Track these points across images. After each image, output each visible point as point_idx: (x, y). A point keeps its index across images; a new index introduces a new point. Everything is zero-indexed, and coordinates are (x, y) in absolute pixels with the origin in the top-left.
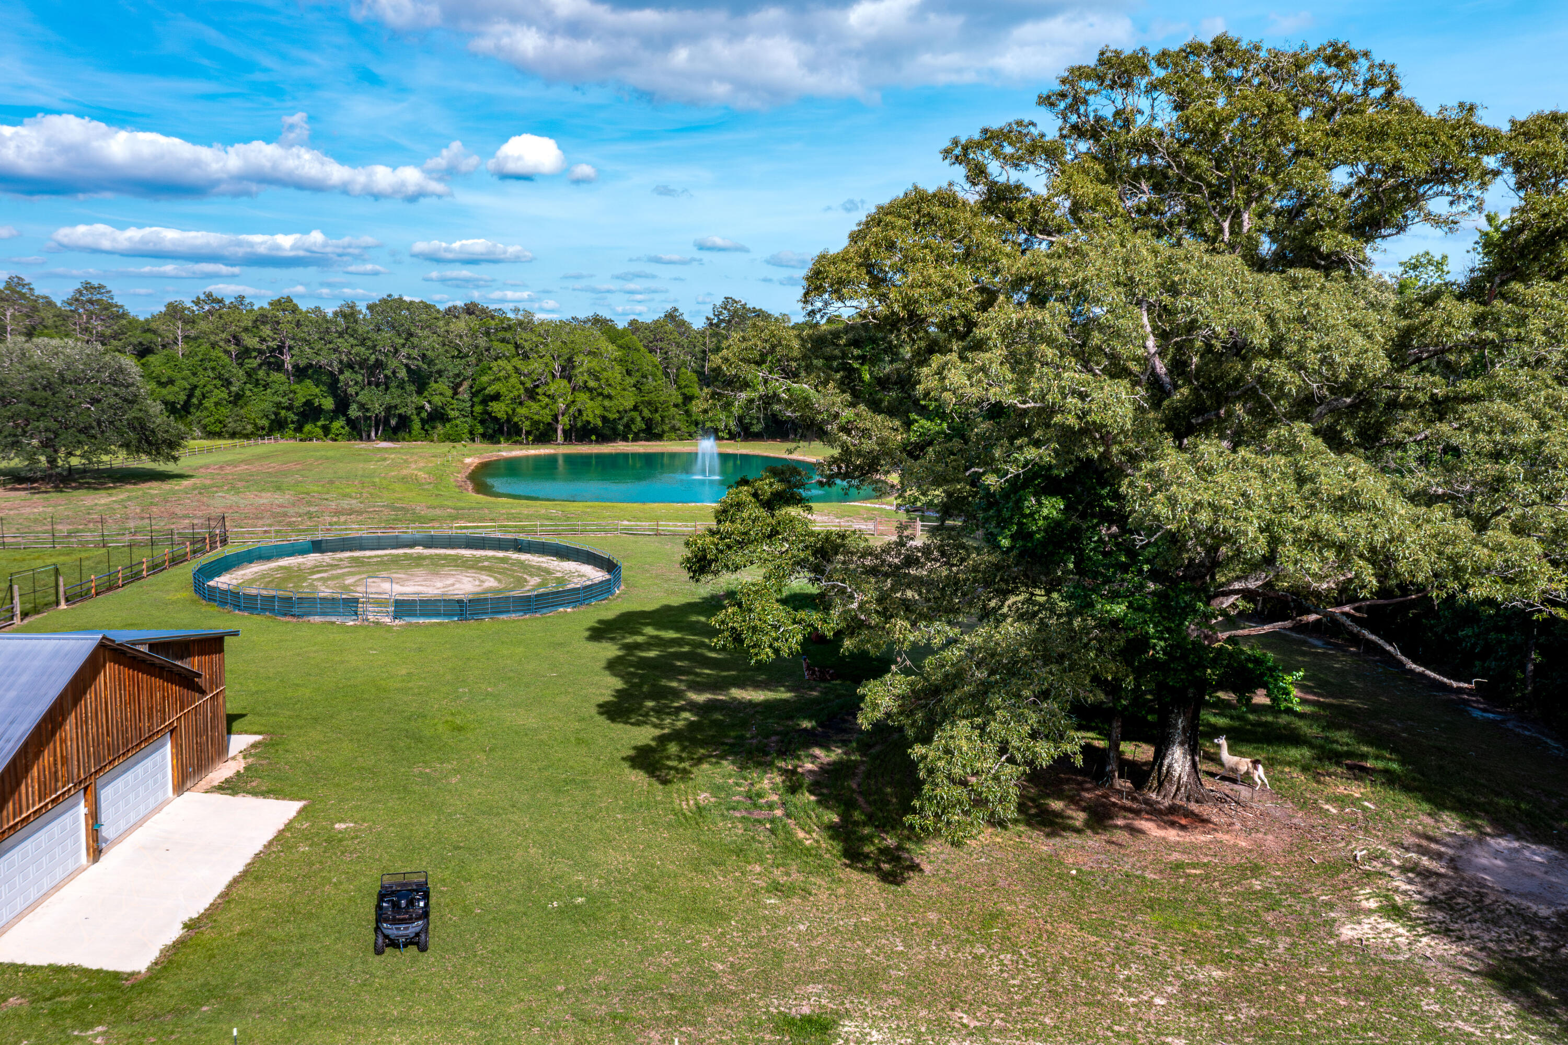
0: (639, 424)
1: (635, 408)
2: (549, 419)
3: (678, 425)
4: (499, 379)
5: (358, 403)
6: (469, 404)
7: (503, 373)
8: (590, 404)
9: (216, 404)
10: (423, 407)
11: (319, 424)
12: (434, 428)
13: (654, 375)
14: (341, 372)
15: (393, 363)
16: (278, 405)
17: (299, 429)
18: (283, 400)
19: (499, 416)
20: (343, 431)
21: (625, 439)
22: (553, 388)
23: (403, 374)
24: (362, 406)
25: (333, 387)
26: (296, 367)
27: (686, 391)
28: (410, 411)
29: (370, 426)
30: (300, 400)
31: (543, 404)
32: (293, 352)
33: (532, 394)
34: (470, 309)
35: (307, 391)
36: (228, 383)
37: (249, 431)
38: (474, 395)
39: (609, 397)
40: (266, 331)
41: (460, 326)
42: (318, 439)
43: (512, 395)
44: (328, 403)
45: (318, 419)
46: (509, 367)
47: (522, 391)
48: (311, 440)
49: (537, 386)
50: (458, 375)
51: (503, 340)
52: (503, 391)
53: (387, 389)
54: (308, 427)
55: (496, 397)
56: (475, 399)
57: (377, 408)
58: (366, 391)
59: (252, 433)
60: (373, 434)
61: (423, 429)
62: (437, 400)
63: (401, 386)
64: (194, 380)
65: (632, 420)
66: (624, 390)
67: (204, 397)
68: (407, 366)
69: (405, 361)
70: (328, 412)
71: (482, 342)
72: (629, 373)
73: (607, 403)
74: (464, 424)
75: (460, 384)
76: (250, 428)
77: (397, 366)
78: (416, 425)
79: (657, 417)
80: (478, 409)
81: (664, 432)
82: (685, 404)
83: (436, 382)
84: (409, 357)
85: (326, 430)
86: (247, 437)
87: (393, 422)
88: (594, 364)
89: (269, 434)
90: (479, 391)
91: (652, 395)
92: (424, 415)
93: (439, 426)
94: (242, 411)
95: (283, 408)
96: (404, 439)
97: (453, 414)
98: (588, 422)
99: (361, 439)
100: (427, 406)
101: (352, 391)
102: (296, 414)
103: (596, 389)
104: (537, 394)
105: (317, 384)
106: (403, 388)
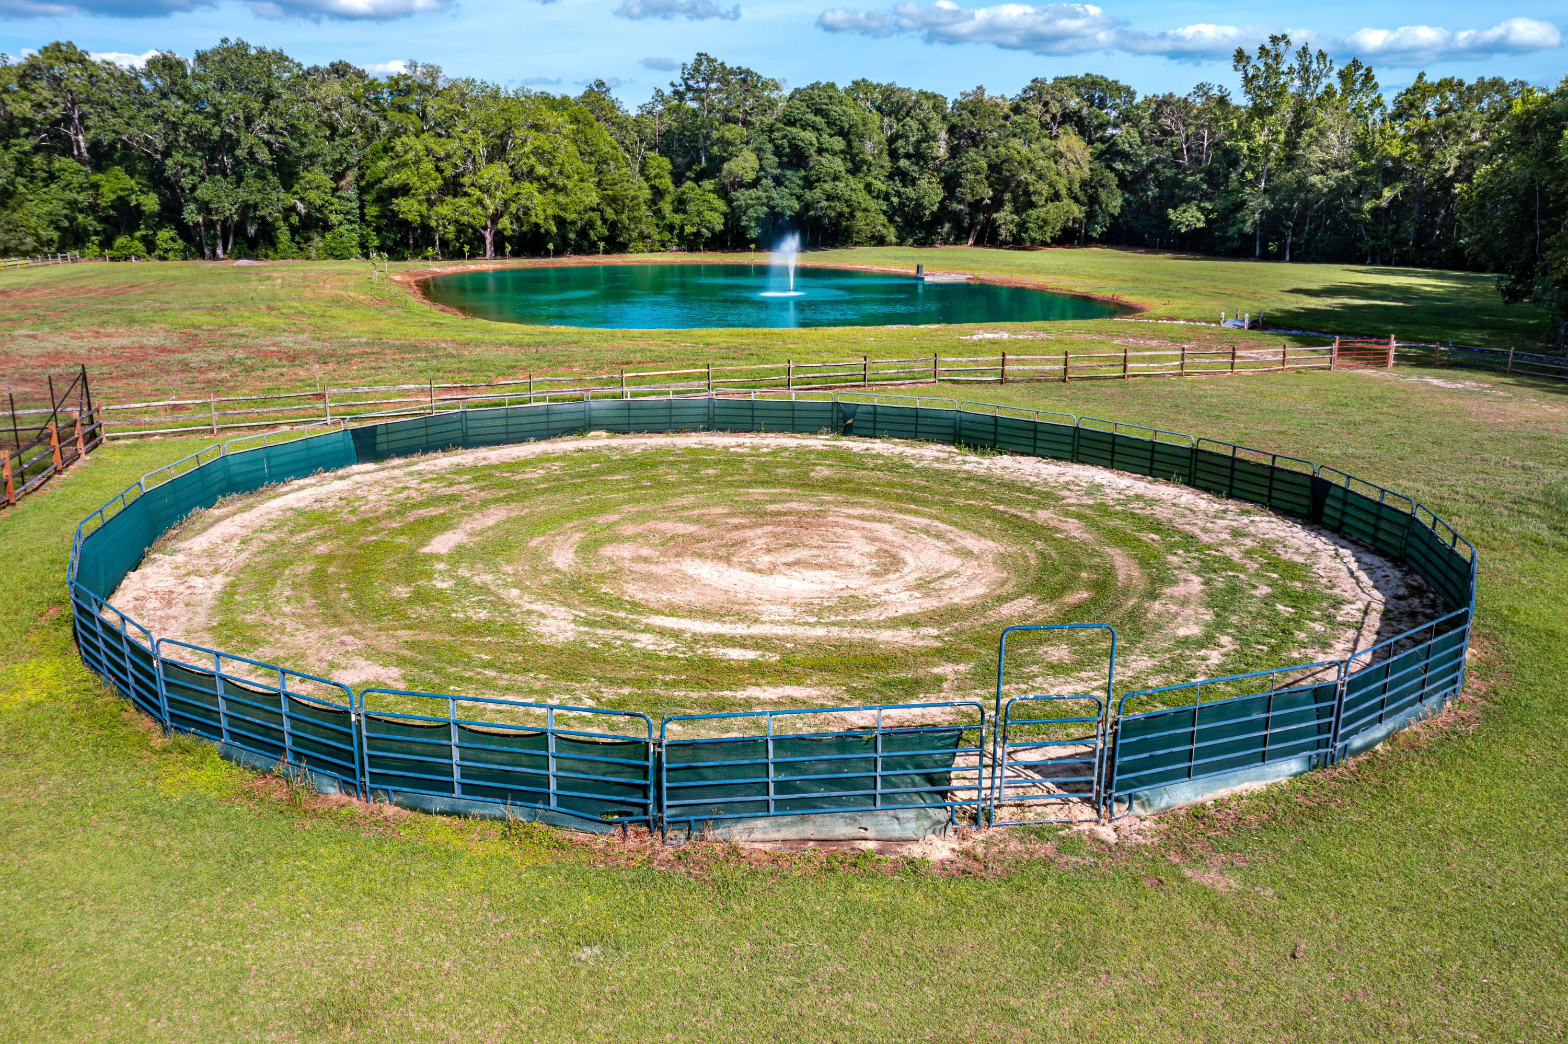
0: (600, 229)
1: (597, 206)
3: (648, 231)
4: (405, 164)
5: (195, 200)
6: (355, 204)
7: (410, 156)
8: (538, 198)
10: (293, 208)
11: (138, 234)
12: (308, 240)
13: (615, 160)
14: (166, 154)
15: (247, 140)
16: (72, 204)
17: (106, 243)
18: (80, 198)
19: (410, 217)
20: (175, 246)
22: (485, 177)
23: (263, 155)
24: (204, 207)
25: (156, 177)
26: (94, 146)
27: (657, 182)
28: (270, 212)
29: (215, 237)
30: (108, 196)
31: (474, 199)
32: (89, 123)
33: (453, 187)
34: (340, 70)
35: (117, 183)
37: (29, 247)
38: (362, 191)
39: (565, 190)
40: (44, 91)
41: (334, 89)
42: (138, 258)
43: (425, 188)
44: (151, 202)
45: (136, 227)
46: (420, 147)
47: (441, 182)
48: (127, 258)
49: (461, 175)
50: (336, 162)
51: (401, 110)
52: (412, 181)
53: (240, 180)
54: (120, 241)
55: (404, 190)
56: (368, 197)
57: (228, 208)
58: (205, 184)
59: (35, 250)
60: (219, 251)
61: (293, 240)
62: (313, 196)
63: (260, 176)
65: (591, 224)
66: (582, 180)
68: (268, 144)
69: (265, 137)
70: (152, 215)
71: (369, 114)
72: (583, 156)
73: (561, 198)
74: (350, 234)
75: (342, 175)
76: (30, 242)
77: (255, 145)
78: (284, 235)
79: (624, 218)
80: (372, 211)
81: (630, 240)
82: (655, 201)
83: (306, 169)
84: (271, 130)
85: (150, 245)
86: (25, 254)
87: (252, 230)
88: (542, 142)
89: (62, 248)
90: (370, 185)
91: (617, 187)
92: (295, 219)
93: (317, 239)
94: (16, 216)
95: (81, 211)
96: (265, 256)
97: (334, 219)
98: (537, 226)
99: (203, 256)
100: (300, 206)
101: (186, 182)
102: (101, 220)
103: (545, 179)
104: (463, 185)
105: (131, 173)
106: (263, 178)
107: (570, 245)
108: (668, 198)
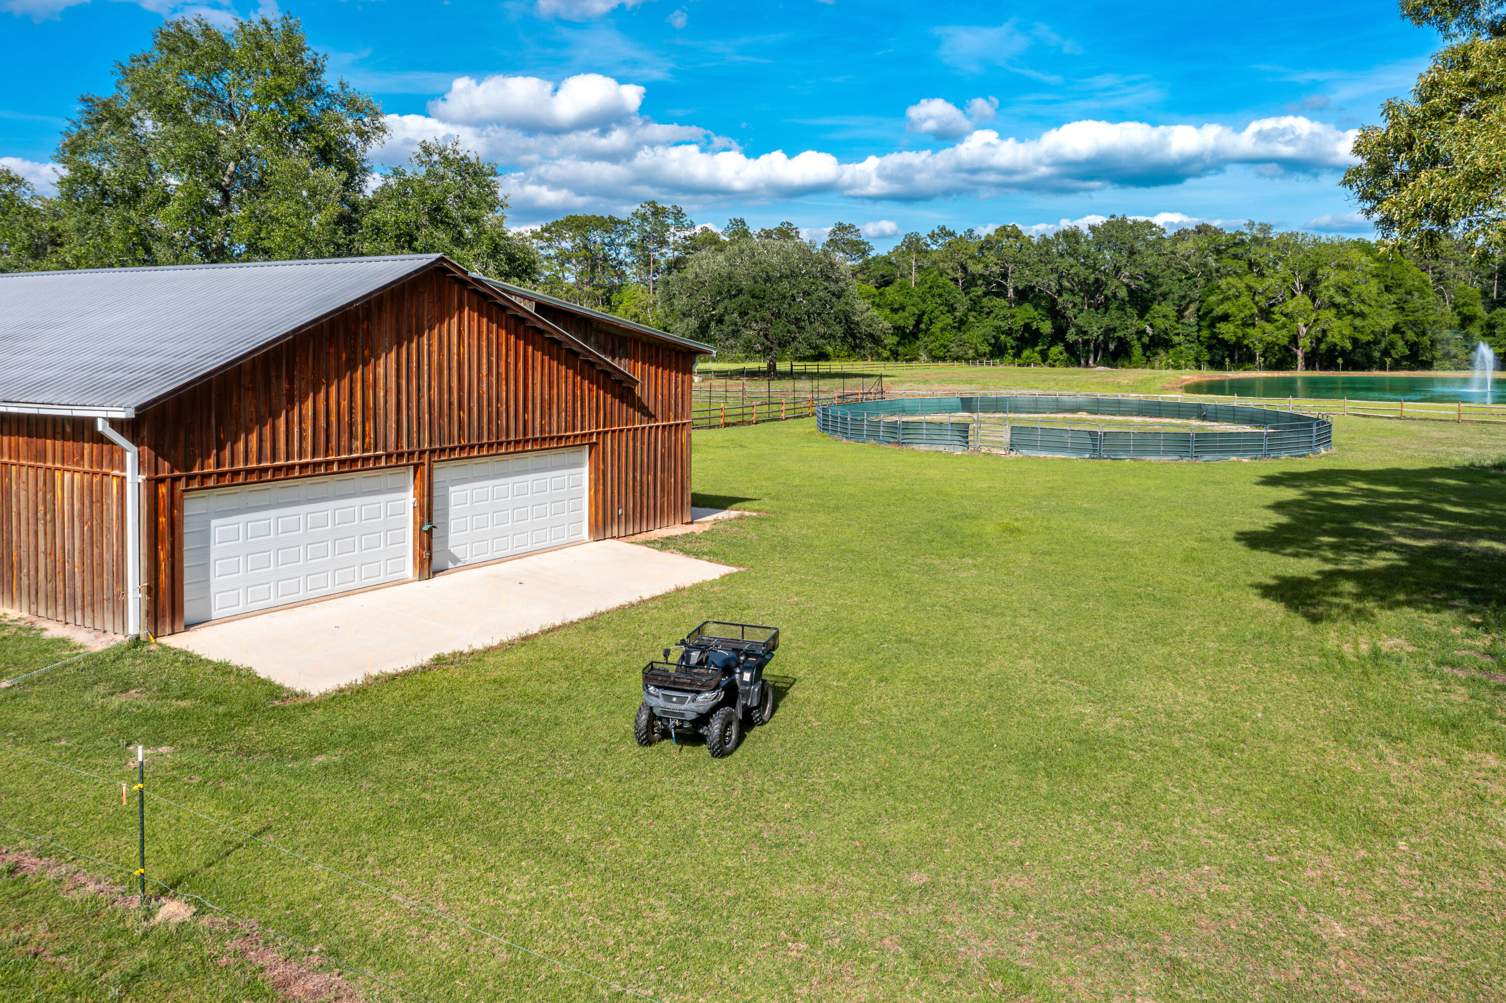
0: (1401, 349)
1: (1396, 329)
2: (1285, 341)
3: (1453, 351)
4: (1228, 299)
5: (1076, 326)
6: (1195, 329)
7: (1233, 292)
8: (1336, 323)
9: (943, 329)
10: (1144, 332)
11: (1037, 349)
12: (1156, 354)
13: (1421, 291)
14: (1060, 295)
15: (1113, 284)
16: (998, 328)
17: (1018, 355)
18: (1003, 324)
19: (1226, 337)
20: (1061, 357)
21: (1382, 367)
22: (1290, 306)
23: (1123, 294)
24: (1081, 331)
25: (1054, 313)
26: (1016, 291)
27: (1465, 310)
28: (1130, 334)
29: (1088, 352)
30: (1020, 323)
31: (1279, 324)
32: (1015, 276)
33: (1266, 314)
34: (1201, 231)
35: (1026, 313)
36: (952, 309)
37: (970, 356)
38: (1201, 318)
39: (1362, 315)
40: (991, 257)
41: (1188, 246)
42: (1036, 365)
43: (1242, 315)
44: (1046, 327)
45: (1037, 345)
46: (1241, 285)
47: (1255, 310)
48: (1029, 365)
49: (1273, 305)
50: (1183, 297)
51: (1235, 257)
52: (1233, 310)
53: (1107, 310)
54: (1026, 353)
55: (1225, 318)
56: (1203, 323)
57: (1095, 331)
58: (1084, 314)
59: (974, 358)
60: (1091, 362)
61: (1144, 355)
62: (1160, 323)
63: (1121, 308)
64: (923, 306)
65: (1392, 345)
66: (1382, 307)
67: (932, 323)
68: (1128, 286)
69: (1125, 280)
70: (1047, 336)
71: (1211, 261)
72: (1388, 289)
73: (1358, 322)
74: (1188, 351)
75: (1186, 308)
76: (971, 353)
77: (1118, 288)
78: (1137, 351)
79: (1426, 340)
80: (1205, 333)
81: (1433, 358)
82: (1463, 326)
83: (1160, 304)
84: (1131, 277)
85: (1044, 356)
86: (967, 360)
87: (1112, 347)
88: (1343, 277)
89: (990, 358)
90: (1206, 314)
91: (1419, 314)
92: (1146, 340)
93: (1162, 353)
94: (965, 337)
95: (1003, 333)
96: (1123, 366)
97: (1176, 339)
98: (1335, 345)
99: (1079, 365)
100: (1149, 330)
101: (1070, 313)
102: (1015, 339)
103: (1344, 306)
104: (1273, 313)
105: (1036, 307)
106: (1123, 310)
107: (1375, 363)
108: (1478, 323)
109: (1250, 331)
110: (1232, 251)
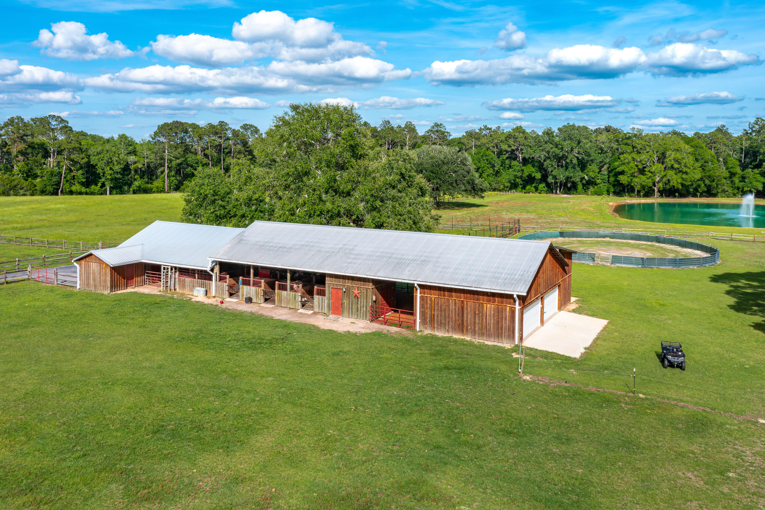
0: (703, 188)
1: (701, 179)
2: (651, 185)
3: (726, 189)
4: (624, 164)
5: (552, 175)
6: (607, 177)
7: (626, 161)
8: (675, 176)
9: (488, 176)
10: (584, 178)
11: (533, 185)
12: (588, 188)
13: (712, 161)
14: (545, 161)
15: (570, 156)
16: (516, 176)
17: (524, 188)
18: (518, 174)
19: (624, 182)
20: (544, 189)
21: (695, 196)
22: (653, 169)
23: (575, 161)
24: (555, 177)
25: (541, 167)
26: (524, 159)
27: (732, 170)
28: (577, 179)
29: (557, 187)
30: (526, 174)
31: (648, 176)
32: (523, 151)
33: (642, 171)
34: (608, 129)
35: (529, 170)
36: (493, 166)
37: (501, 189)
38: (609, 172)
39: (686, 173)
40: (511, 141)
41: (603, 137)
42: (532, 193)
43: (631, 172)
44: (538, 176)
45: (533, 183)
46: (630, 158)
47: (636, 170)
48: (529, 193)
49: (645, 167)
50: (601, 162)
51: (626, 144)
52: (626, 169)
53: (567, 168)
54: (528, 187)
55: (622, 173)
56: (611, 174)
57: (562, 178)
58: (556, 170)
59: (503, 189)
60: (558, 192)
61: (583, 188)
62: (591, 174)
64: (479, 165)
65: (699, 186)
66: (695, 169)
67: (483, 172)
68: (578, 158)
69: (576, 155)
70: (538, 180)
71: (615, 146)
72: (697, 160)
73: (684, 176)
74: (604, 187)
75: (603, 167)
76: (502, 187)
77: (573, 158)
78: (580, 187)
79: (714, 184)
80: (612, 179)
81: (718, 192)
82: (731, 177)
83: (590, 165)
85: (536, 189)
86: (500, 191)
87: (569, 185)
88: (678, 156)
89: (511, 189)
90: (612, 170)
91: (711, 172)
92: (584, 182)
93: (591, 188)
94: (499, 179)
95: (518, 178)
96: (573, 194)
97: (598, 181)
98: (674, 186)
99: (553, 193)
100: (586, 177)
101: (550, 170)
102: (523, 181)
103: (678, 169)
104: (645, 171)
105: (533, 166)
106: (574, 168)
107: (691, 194)
108: (737, 176)
109: (635, 179)
110: (625, 141)
